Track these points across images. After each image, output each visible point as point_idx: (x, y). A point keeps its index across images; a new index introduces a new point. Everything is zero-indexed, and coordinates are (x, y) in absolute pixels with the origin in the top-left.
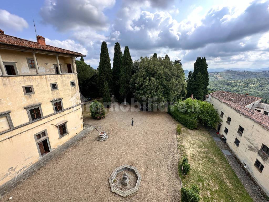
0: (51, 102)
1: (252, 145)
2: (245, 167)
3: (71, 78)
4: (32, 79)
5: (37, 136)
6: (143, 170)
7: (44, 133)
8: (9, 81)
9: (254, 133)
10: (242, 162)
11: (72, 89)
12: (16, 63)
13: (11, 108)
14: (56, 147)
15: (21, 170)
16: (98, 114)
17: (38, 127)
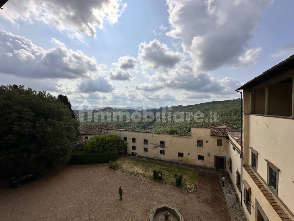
1: (155, 145)
2: (156, 159)
6: (156, 202)
9: (154, 139)
10: (153, 158)
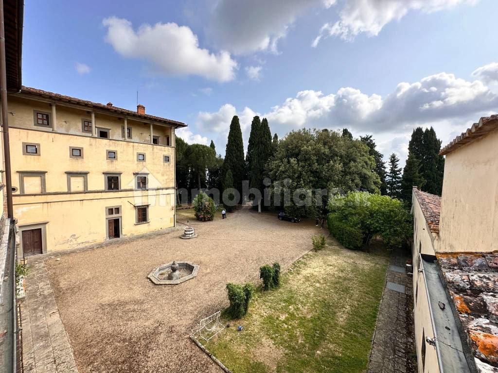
0: (134, 174)
3: (165, 151)
4: (118, 145)
5: (109, 209)
7: (118, 210)
8: (96, 142)
11: (164, 165)
12: (110, 129)
13: (91, 169)
14: (129, 235)
15: (83, 243)
16: (201, 211)
17: (113, 199)
